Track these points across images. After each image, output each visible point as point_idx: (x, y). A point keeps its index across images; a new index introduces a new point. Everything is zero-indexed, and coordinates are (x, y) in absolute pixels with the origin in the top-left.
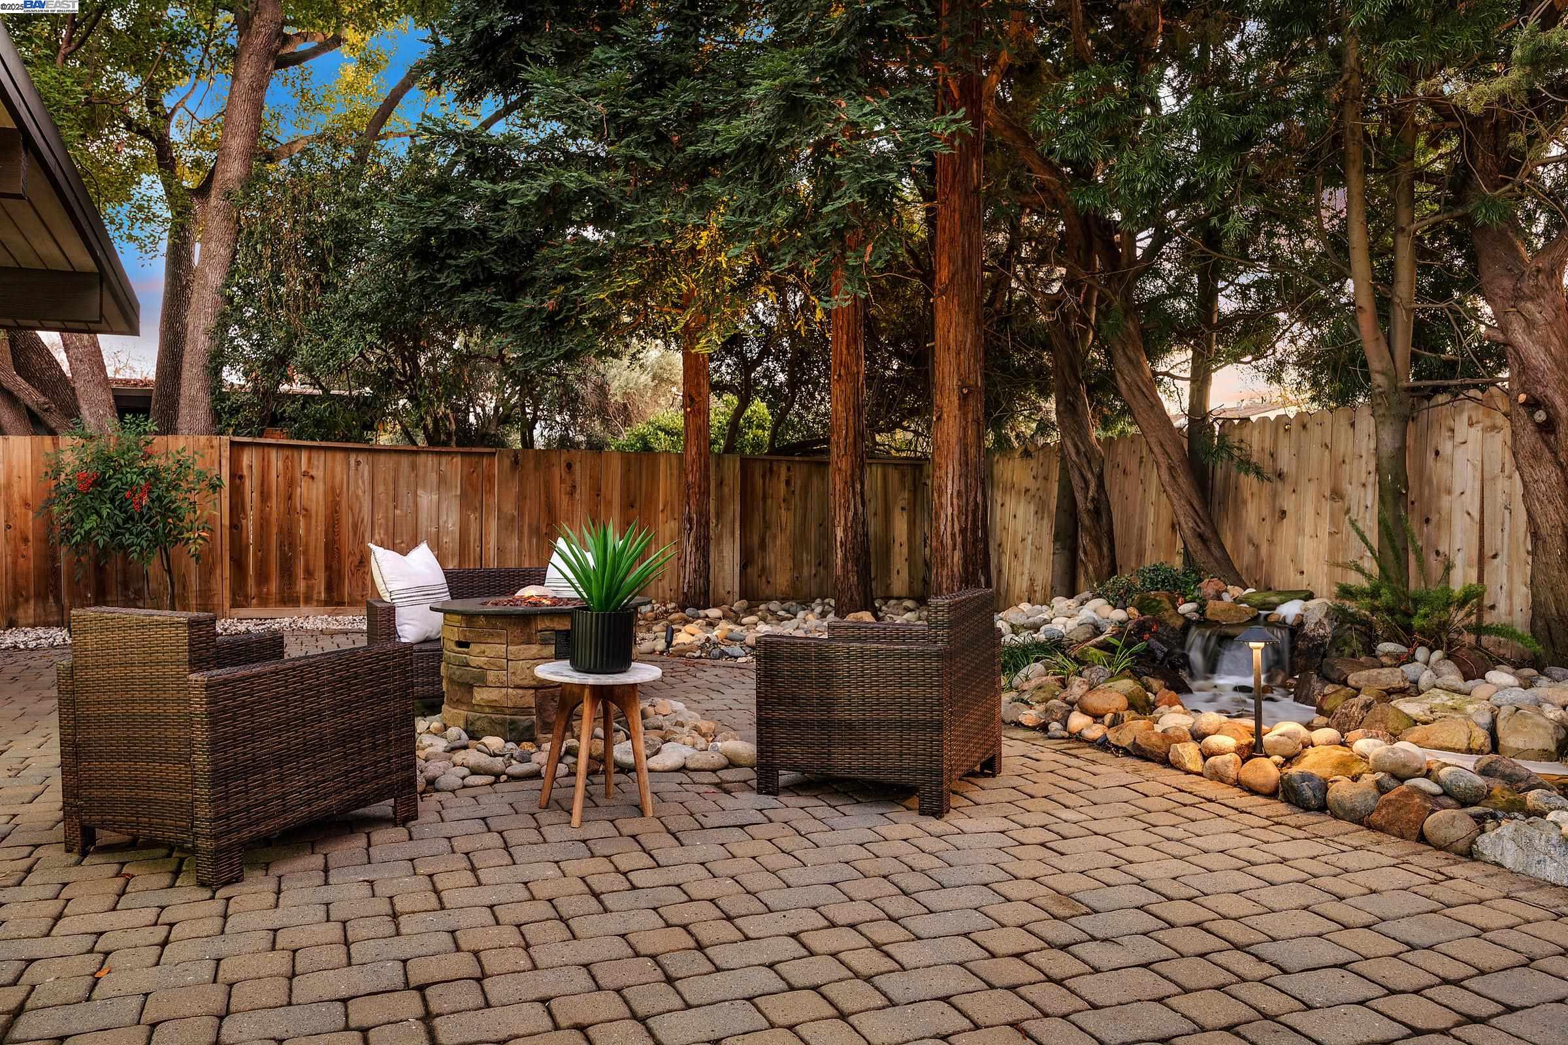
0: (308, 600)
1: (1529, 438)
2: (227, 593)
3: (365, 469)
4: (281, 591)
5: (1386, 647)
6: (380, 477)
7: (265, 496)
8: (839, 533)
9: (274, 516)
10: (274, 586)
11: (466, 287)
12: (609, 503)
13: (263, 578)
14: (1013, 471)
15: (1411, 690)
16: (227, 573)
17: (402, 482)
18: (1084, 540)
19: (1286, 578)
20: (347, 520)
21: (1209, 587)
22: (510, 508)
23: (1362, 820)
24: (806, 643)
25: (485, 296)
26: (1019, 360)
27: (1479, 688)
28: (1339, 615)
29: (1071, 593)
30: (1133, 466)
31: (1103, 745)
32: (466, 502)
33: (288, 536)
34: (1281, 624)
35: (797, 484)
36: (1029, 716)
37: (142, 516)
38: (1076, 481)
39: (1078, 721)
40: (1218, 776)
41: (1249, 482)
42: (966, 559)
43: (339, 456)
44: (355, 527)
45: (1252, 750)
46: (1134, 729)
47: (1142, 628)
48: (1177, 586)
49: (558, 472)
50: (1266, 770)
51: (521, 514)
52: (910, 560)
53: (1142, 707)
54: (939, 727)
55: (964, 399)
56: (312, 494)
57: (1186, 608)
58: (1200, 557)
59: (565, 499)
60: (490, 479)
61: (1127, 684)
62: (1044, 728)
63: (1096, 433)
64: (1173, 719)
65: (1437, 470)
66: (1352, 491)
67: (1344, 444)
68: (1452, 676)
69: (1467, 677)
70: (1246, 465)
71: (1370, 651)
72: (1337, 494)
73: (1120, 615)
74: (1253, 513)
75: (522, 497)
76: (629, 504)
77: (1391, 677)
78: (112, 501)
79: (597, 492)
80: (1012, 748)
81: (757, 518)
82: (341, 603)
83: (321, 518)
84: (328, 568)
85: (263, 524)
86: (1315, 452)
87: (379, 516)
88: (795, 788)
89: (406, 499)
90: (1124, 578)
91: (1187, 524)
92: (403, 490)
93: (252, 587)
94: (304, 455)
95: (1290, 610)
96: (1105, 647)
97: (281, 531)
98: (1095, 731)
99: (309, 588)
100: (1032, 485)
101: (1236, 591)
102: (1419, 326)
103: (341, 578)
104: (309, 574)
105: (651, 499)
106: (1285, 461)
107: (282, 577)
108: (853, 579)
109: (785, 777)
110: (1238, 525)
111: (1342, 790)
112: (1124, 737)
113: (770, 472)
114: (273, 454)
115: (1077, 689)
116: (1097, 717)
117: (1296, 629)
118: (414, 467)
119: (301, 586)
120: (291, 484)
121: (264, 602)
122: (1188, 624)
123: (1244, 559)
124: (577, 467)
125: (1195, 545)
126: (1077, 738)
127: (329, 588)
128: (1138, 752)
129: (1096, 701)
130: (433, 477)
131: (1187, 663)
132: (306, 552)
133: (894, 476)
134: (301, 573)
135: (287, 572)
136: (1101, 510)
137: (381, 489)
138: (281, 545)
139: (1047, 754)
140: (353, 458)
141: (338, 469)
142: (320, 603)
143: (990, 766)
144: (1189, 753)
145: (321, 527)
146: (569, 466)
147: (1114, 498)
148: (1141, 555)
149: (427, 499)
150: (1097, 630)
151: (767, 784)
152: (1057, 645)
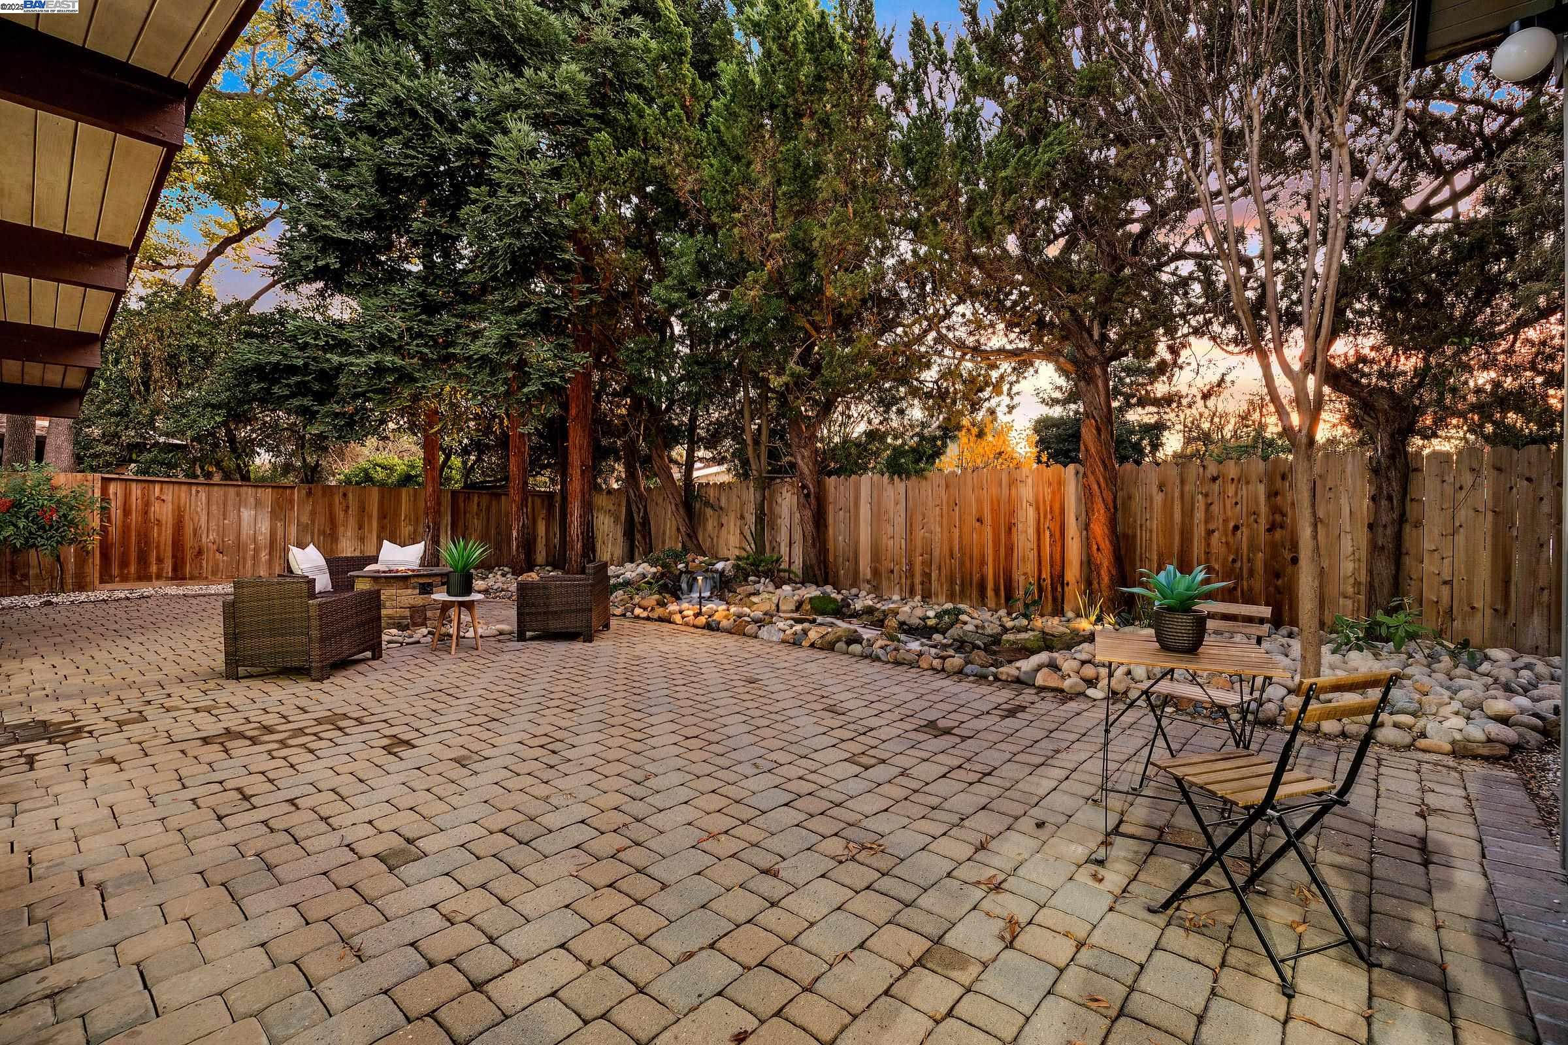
0: (159, 577)
1: (802, 500)
2: (97, 575)
3: (203, 496)
4: (138, 571)
5: (752, 578)
6: (214, 500)
7: (126, 512)
8: (515, 534)
9: (133, 526)
10: (133, 569)
11: (293, 395)
12: (370, 517)
13: (124, 564)
14: (601, 500)
15: (757, 593)
16: (97, 561)
17: (230, 503)
18: (638, 536)
19: (723, 552)
20: (189, 530)
21: (690, 557)
22: (305, 519)
23: (729, 631)
24: (532, 583)
25: (307, 402)
26: (604, 442)
27: (778, 591)
28: (737, 567)
29: (632, 561)
30: (660, 501)
31: (648, 619)
32: (274, 516)
33: (144, 538)
34: (716, 571)
35: (484, 505)
36: (618, 611)
37: (51, 526)
38: (634, 508)
39: (638, 611)
40: (687, 624)
41: (709, 511)
42: (584, 546)
43: (184, 488)
44: (195, 531)
45: (698, 614)
46: (659, 611)
47: (663, 575)
48: (678, 557)
49: (337, 499)
50: (702, 620)
51: (313, 521)
52: (547, 545)
53: (662, 604)
54: (590, 610)
55: (583, 472)
56: (163, 512)
57: (681, 566)
58: (689, 544)
59: (342, 514)
60: (291, 502)
61: (657, 597)
62: (624, 615)
63: (643, 483)
64: (673, 607)
65: (777, 510)
66: (747, 515)
67: (744, 496)
68: (771, 588)
69: (777, 588)
70: (707, 504)
71: (746, 580)
72: (742, 517)
73: (654, 570)
74: (711, 524)
75: (313, 513)
76: (383, 516)
77: (750, 589)
78: (26, 517)
79: (362, 509)
80: (613, 622)
81: (461, 524)
82: (184, 578)
83: (170, 526)
84: (174, 556)
85: (126, 529)
86: (734, 499)
87: (213, 525)
88: (533, 639)
89: (232, 515)
90: (655, 554)
91: (683, 529)
92: (230, 508)
93: (115, 571)
94: (157, 487)
95: (720, 566)
96: (648, 583)
97: (138, 534)
98: (645, 614)
99: (160, 570)
100: (611, 507)
101: (701, 558)
102: (770, 452)
103: (183, 562)
104: (160, 560)
105: (397, 514)
106: (723, 503)
107: (139, 563)
108: (522, 556)
109: (529, 634)
110: (705, 529)
111: (725, 623)
112: (655, 615)
113: (468, 498)
114: (134, 485)
115: (637, 599)
116: (645, 609)
117: (722, 573)
118: (238, 494)
119: (154, 569)
120: (147, 504)
121: (124, 579)
122: (681, 572)
123: (706, 545)
124: (350, 495)
125: (686, 539)
126: (638, 617)
127: (175, 569)
128: (661, 619)
129: (645, 603)
130: (252, 500)
131: (680, 589)
132: (158, 547)
133: (538, 501)
134: (153, 559)
135: (143, 560)
136: (646, 522)
137: (214, 508)
138: (139, 543)
139: (626, 623)
140: (194, 489)
141: (183, 495)
142: (167, 579)
143: (607, 626)
144: (677, 618)
145: (170, 532)
146: (345, 495)
147: (651, 516)
148: (664, 542)
149: (247, 514)
150: (644, 576)
151: (521, 637)
152: (627, 583)
